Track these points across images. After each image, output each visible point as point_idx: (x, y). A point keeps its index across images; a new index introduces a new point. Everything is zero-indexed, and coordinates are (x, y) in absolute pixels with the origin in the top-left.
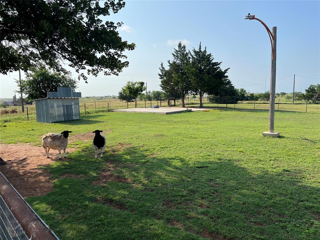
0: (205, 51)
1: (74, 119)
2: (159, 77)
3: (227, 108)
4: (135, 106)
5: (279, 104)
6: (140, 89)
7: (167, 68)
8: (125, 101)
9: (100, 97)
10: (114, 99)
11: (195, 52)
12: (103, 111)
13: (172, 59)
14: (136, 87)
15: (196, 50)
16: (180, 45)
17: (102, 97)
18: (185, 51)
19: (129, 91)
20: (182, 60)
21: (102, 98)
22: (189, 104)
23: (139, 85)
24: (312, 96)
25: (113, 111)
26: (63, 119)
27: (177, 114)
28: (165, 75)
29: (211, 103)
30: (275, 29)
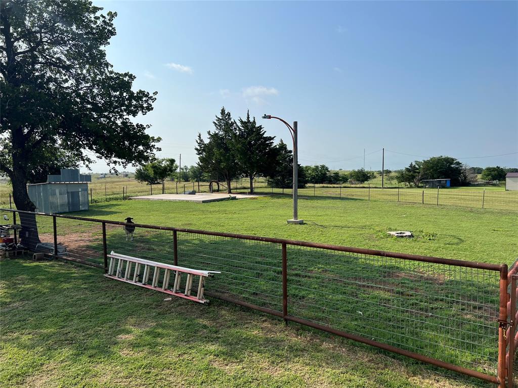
0: (254, 122)
1: (81, 209)
2: (196, 152)
3: (283, 194)
4: (162, 191)
5: (369, 188)
6: (168, 168)
7: (207, 141)
8: (147, 182)
9: (102, 174)
10: (126, 179)
11: (242, 122)
12: (116, 199)
13: (214, 130)
14: (163, 165)
15: (244, 120)
16: (223, 112)
17: (106, 174)
18: (230, 119)
19: (154, 171)
20: (226, 131)
21: (106, 176)
22: (238, 189)
23: (168, 163)
24: (413, 177)
25: (131, 199)
26: (67, 210)
27: (217, 202)
28: (204, 150)
29: (269, 186)
30: (296, 124)
